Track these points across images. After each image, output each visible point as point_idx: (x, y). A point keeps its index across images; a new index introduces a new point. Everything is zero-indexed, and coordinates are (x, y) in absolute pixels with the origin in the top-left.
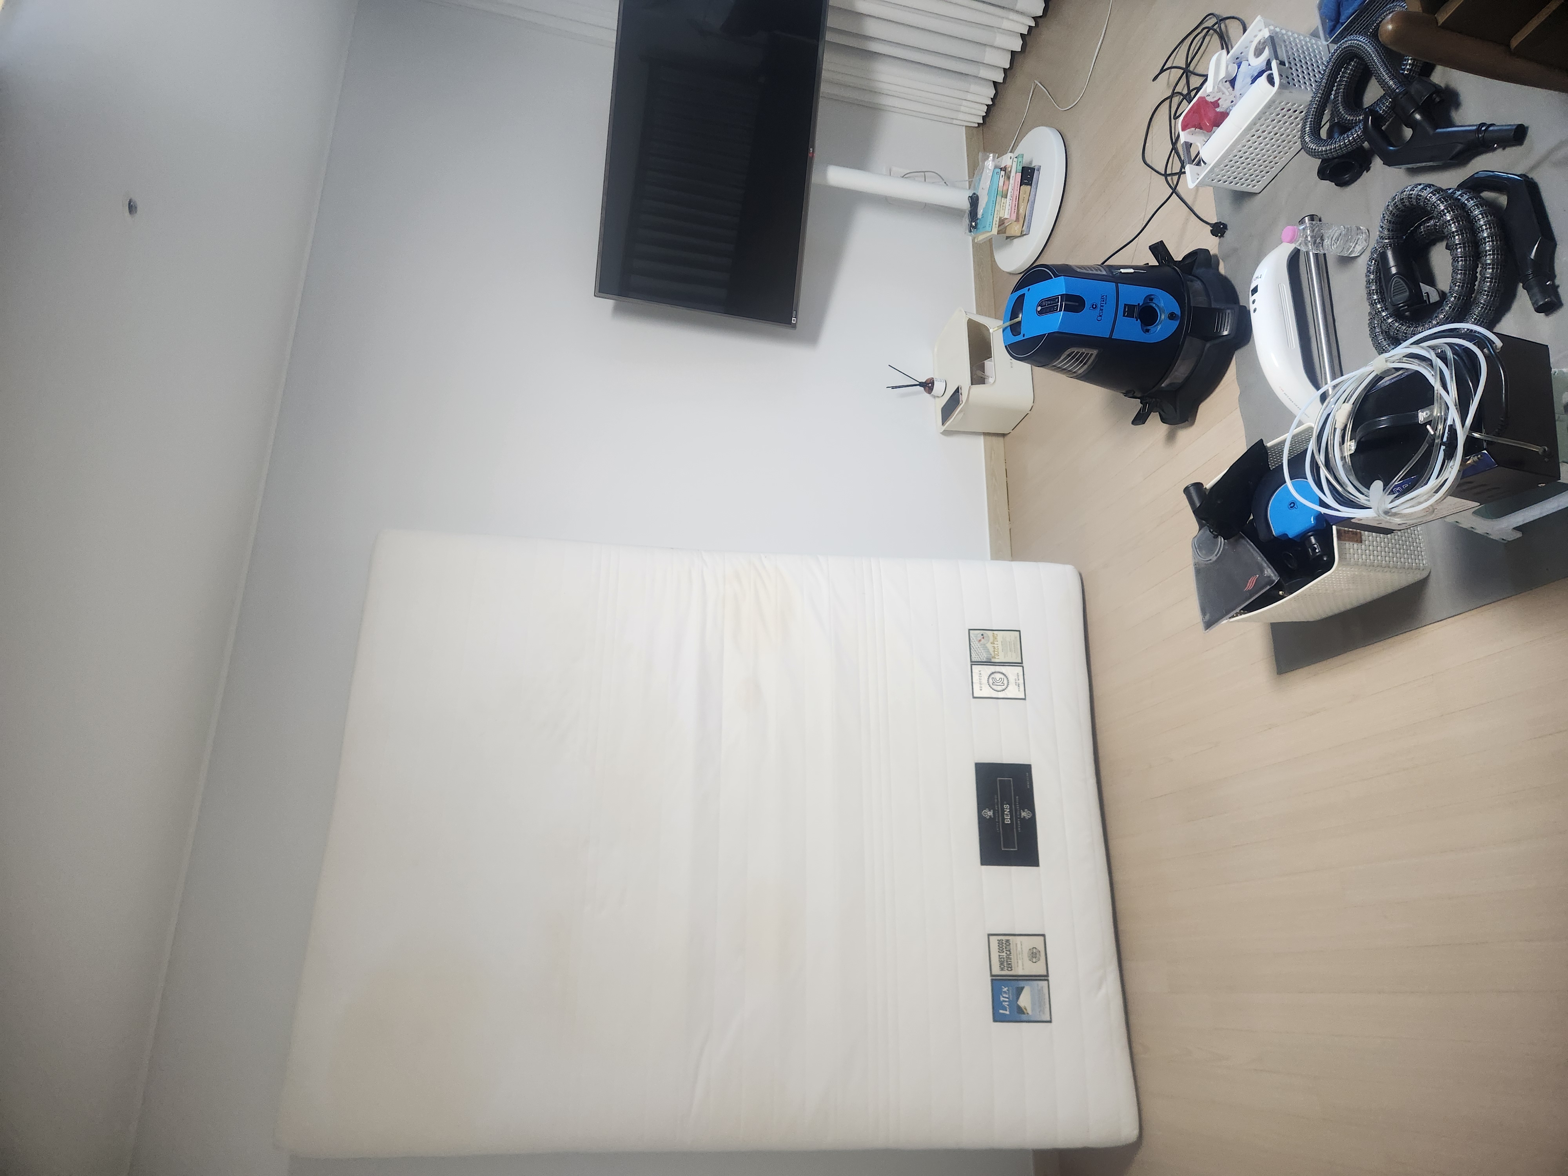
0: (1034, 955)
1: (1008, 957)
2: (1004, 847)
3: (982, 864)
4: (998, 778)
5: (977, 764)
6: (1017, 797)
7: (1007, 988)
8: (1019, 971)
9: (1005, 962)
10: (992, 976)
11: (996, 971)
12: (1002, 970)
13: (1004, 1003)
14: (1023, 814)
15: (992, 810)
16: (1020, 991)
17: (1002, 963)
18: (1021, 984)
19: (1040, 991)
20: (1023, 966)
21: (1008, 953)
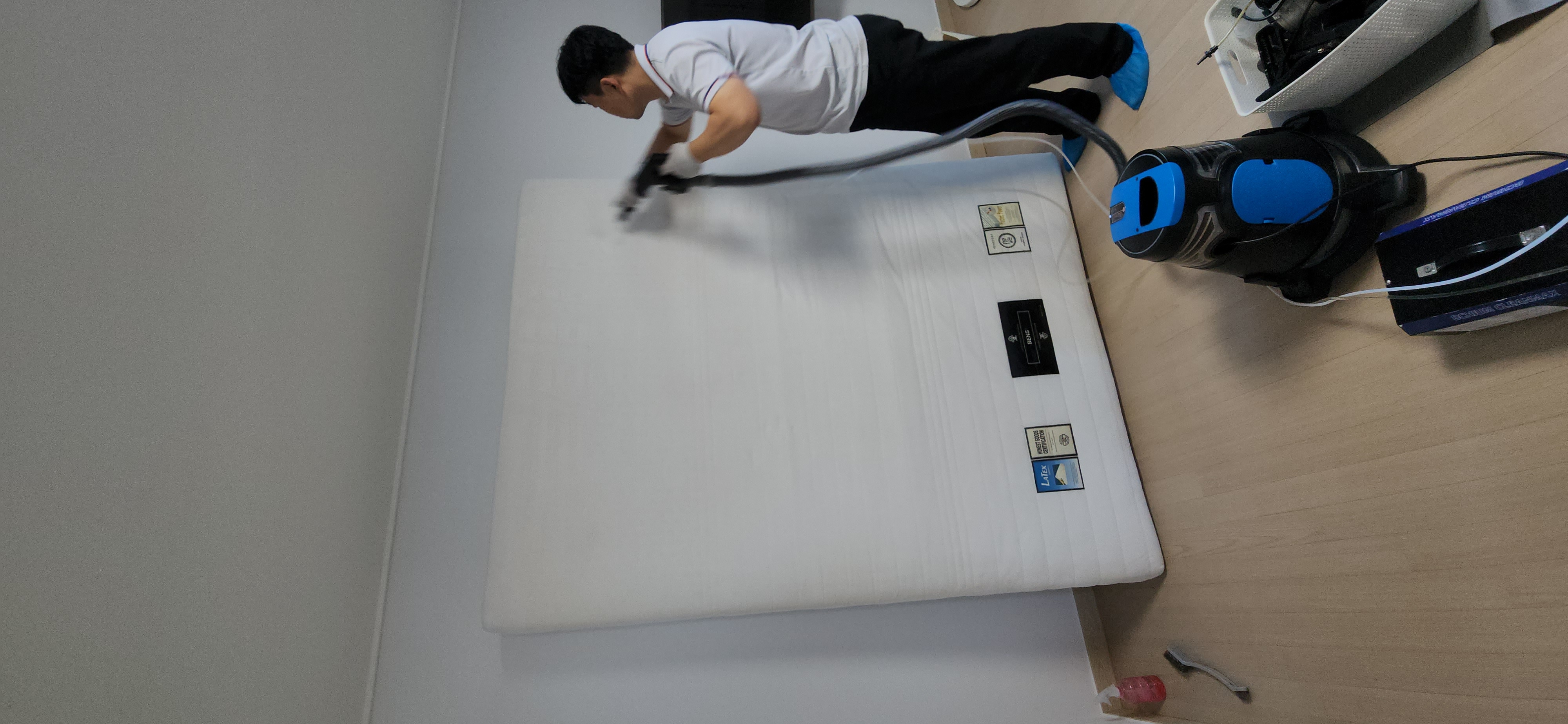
0: (1064, 440)
1: (1044, 444)
2: (1029, 362)
3: (1014, 376)
4: (1018, 312)
5: (999, 304)
6: (1035, 324)
7: (1045, 466)
8: (1053, 452)
9: (1042, 447)
10: (1031, 458)
11: (1035, 454)
12: (1040, 453)
13: (1044, 478)
14: (1042, 336)
15: (1016, 336)
16: (1056, 468)
17: (1039, 449)
18: (1056, 462)
19: (1073, 466)
20: (1055, 449)
21: (1043, 440)
